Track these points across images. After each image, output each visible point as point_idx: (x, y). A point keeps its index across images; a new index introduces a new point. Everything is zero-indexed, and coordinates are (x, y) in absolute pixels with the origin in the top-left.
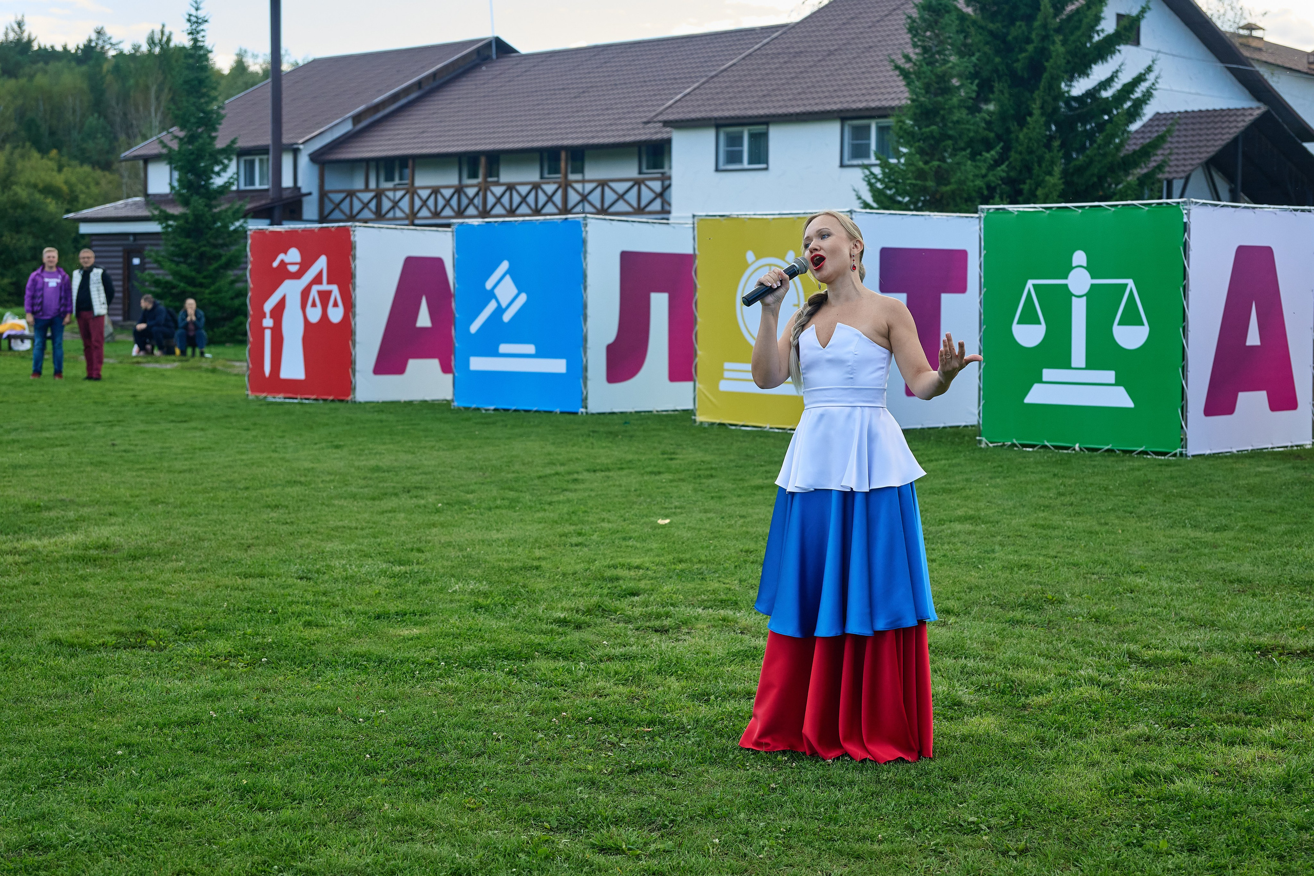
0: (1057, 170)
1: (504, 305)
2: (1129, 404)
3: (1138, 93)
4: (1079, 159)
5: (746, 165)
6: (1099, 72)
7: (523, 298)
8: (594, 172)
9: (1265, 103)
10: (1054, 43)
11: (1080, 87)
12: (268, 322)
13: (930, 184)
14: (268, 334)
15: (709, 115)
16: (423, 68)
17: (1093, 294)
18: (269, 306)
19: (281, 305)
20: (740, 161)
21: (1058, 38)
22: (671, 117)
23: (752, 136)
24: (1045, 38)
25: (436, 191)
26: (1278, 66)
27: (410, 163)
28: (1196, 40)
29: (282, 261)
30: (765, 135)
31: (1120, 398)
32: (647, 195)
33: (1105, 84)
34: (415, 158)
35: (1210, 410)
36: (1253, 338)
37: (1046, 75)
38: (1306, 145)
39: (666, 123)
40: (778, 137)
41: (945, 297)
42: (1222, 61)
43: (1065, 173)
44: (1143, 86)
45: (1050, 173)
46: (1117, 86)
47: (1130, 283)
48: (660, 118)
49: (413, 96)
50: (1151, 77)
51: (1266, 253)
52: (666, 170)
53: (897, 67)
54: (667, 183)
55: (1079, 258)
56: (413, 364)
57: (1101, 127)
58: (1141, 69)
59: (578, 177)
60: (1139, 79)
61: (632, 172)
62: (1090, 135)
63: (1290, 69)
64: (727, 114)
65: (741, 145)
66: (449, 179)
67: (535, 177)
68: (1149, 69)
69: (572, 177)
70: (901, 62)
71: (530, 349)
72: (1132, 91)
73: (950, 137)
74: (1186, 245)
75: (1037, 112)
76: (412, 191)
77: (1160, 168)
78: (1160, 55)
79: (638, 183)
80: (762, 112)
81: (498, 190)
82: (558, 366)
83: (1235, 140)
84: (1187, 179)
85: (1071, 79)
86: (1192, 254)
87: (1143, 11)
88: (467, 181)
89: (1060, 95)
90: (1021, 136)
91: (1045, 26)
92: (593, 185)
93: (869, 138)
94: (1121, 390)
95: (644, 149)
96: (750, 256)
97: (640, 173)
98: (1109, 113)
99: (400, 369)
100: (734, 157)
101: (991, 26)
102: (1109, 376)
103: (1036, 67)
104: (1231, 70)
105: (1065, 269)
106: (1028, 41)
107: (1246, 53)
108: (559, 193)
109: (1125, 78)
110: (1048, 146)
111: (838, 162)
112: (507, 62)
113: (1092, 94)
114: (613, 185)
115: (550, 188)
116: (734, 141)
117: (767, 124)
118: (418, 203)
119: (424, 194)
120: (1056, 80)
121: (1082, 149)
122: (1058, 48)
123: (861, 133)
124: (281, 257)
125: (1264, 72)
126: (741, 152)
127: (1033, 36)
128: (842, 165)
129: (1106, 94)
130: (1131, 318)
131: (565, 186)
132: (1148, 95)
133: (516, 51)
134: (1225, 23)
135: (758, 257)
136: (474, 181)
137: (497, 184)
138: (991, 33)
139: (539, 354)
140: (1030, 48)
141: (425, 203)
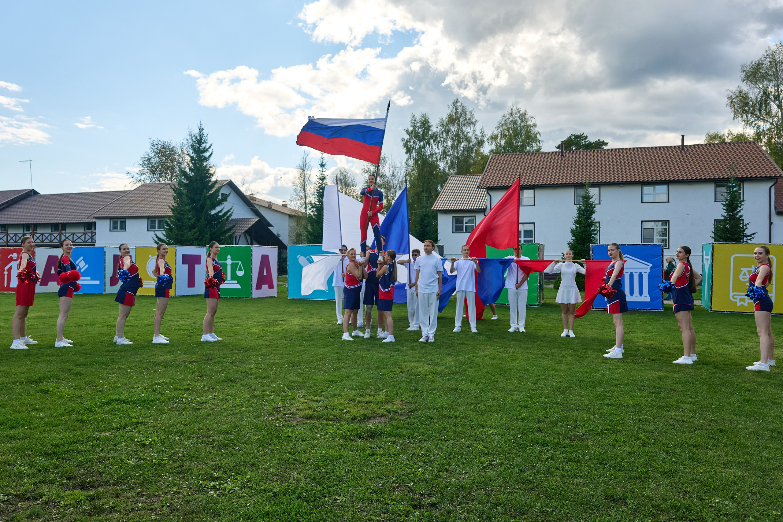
0: (209, 233)
1: (81, 268)
2: (240, 287)
3: (228, 215)
4: (214, 231)
5: (119, 230)
6: (218, 209)
7: (87, 266)
8: (69, 230)
9: (259, 217)
10: (207, 201)
11: (213, 212)
12: (6, 272)
13: (179, 237)
14: (6, 276)
15: (108, 216)
16: (8, 198)
17: (232, 265)
18: (6, 268)
19: (11, 268)
20: (117, 229)
21: (208, 200)
22: (96, 216)
23: (121, 222)
24: (204, 200)
25: (16, 235)
26: (262, 206)
27: (7, 226)
28: (240, 199)
29: (11, 256)
30: (125, 222)
31: (238, 286)
32: (87, 237)
33: (220, 212)
34: (8, 225)
35: (257, 288)
36: (265, 274)
37: (205, 209)
38: (269, 227)
39: (94, 218)
40: (129, 223)
41: (196, 266)
42: (248, 206)
43: (210, 234)
44: (230, 213)
45: (206, 234)
46: (223, 212)
47: (240, 262)
48: (92, 216)
49: (4, 206)
50: (232, 211)
51: (267, 256)
52: (93, 230)
53: (170, 208)
54: (93, 234)
55: (229, 257)
56: (50, 283)
57: (219, 223)
58: (229, 209)
59: (64, 232)
60: (229, 211)
61: (82, 231)
62: (216, 225)
63: (263, 206)
64: (113, 216)
65: (118, 224)
66: (20, 231)
67: (50, 232)
68: (231, 209)
69: (63, 232)
70: (171, 206)
71: (89, 278)
72: (227, 214)
73: (184, 226)
74: (252, 254)
75: (203, 219)
76: (7, 235)
77: (234, 233)
78: (234, 205)
79: (85, 234)
80: (124, 216)
81: (38, 235)
82: (97, 282)
83: (252, 226)
84: (240, 236)
85: (211, 210)
86: (253, 256)
87: (230, 194)
88: (26, 232)
89: (208, 214)
90: (199, 225)
91: (205, 197)
92: (70, 234)
93: (156, 223)
94: (238, 285)
95: (86, 224)
96: (150, 256)
97: (84, 231)
98: (221, 219)
99: (47, 284)
100: (115, 228)
101: (190, 196)
102: (236, 282)
103: (202, 207)
104: (251, 209)
105: (226, 259)
106: (200, 200)
107: (252, 201)
108: (58, 236)
109: (225, 210)
110: (206, 228)
111: (147, 230)
112: (37, 197)
113: (217, 214)
114: (76, 234)
115: (55, 235)
116: (116, 223)
117: (126, 219)
118: (9, 238)
119: (12, 236)
120: (207, 211)
121: (214, 228)
122: (208, 202)
123: (153, 222)
124: (11, 255)
125: (257, 207)
126: (118, 226)
127: (202, 199)
128: (148, 230)
129: (220, 214)
130: (240, 270)
131: (60, 234)
132: (231, 215)
133: (39, 194)
134: (247, 193)
135: (152, 256)
136: (29, 232)
137: (37, 233)
138: (190, 197)
139: (91, 280)
140: (201, 202)
141: (12, 238)
